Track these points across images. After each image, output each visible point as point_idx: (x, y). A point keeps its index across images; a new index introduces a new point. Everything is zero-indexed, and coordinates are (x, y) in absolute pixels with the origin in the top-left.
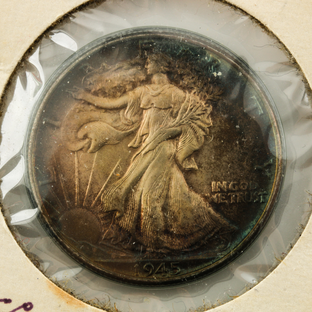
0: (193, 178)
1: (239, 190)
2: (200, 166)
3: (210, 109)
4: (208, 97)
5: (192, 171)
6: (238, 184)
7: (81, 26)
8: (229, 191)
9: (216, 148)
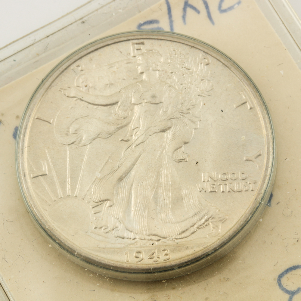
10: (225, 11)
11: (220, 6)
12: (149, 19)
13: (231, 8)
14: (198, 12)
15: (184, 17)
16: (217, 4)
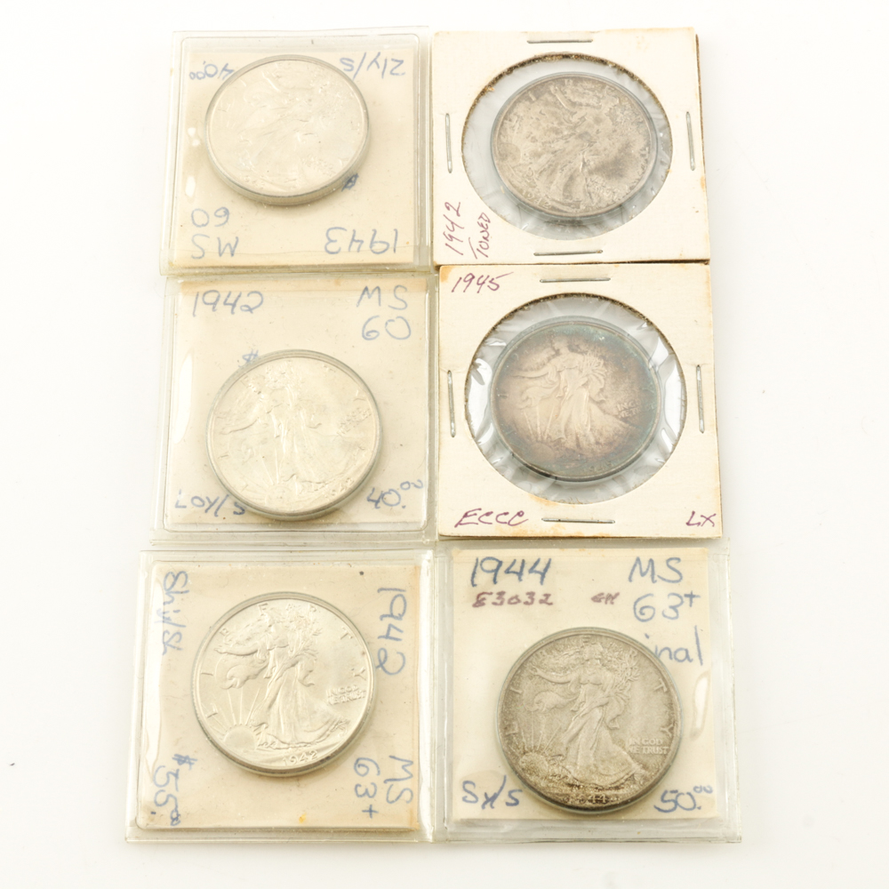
0: (604, 406)
1: (637, 406)
2: (606, 397)
3: (602, 362)
4: (599, 354)
5: (602, 402)
6: (635, 402)
7: (507, 332)
8: (630, 408)
9: (613, 383)
10: (393, 74)
11: (392, 70)
12: (350, 58)
13: (397, 74)
14: (379, 67)
15: (369, 67)
16: (391, 68)
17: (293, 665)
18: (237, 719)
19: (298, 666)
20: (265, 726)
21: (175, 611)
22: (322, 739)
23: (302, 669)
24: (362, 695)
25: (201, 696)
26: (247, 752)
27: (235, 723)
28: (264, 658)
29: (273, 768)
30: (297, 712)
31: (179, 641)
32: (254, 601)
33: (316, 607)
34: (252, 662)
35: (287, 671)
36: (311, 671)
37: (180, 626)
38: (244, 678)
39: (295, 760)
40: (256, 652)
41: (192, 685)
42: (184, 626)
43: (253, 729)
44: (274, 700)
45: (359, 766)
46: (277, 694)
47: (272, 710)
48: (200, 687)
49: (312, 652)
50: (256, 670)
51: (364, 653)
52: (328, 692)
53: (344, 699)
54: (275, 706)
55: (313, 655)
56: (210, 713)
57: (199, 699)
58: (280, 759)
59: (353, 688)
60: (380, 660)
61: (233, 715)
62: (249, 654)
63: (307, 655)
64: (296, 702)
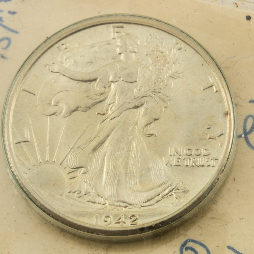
17: (136, 107)
18: (51, 154)
19: (142, 110)
20: (82, 170)
21: (10, 12)
22: (148, 203)
23: (145, 114)
24: (212, 163)
25: (14, 116)
26: (53, 196)
27: (47, 158)
28: (103, 90)
29: (79, 223)
30: (127, 163)
31: (6, 48)
32: (109, 20)
33: (183, 45)
34: (87, 91)
35: (127, 112)
36: (156, 120)
37: (12, 31)
38: (73, 108)
39: (109, 220)
40: (95, 80)
41: (6, 100)
42: (16, 32)
43: (68, 170)
44: (102, 142)
45: (187, 249)
46: (108, 136)
47: (97, 154)
48: (16, 105)
49: (164, 97)
50: (91, 102)
51: (227, 114)
52: (171, 150)
53: (190, 163)
54: (101, 151)
55: (164, 101)
56: (20, 139)
57: (11, 118)
58: (90, 215)
59: (203, 152)
60: (245, 129)
61: (48, 148)
62: (86, 81)
63: (157, 99)
64: (129, 151)
